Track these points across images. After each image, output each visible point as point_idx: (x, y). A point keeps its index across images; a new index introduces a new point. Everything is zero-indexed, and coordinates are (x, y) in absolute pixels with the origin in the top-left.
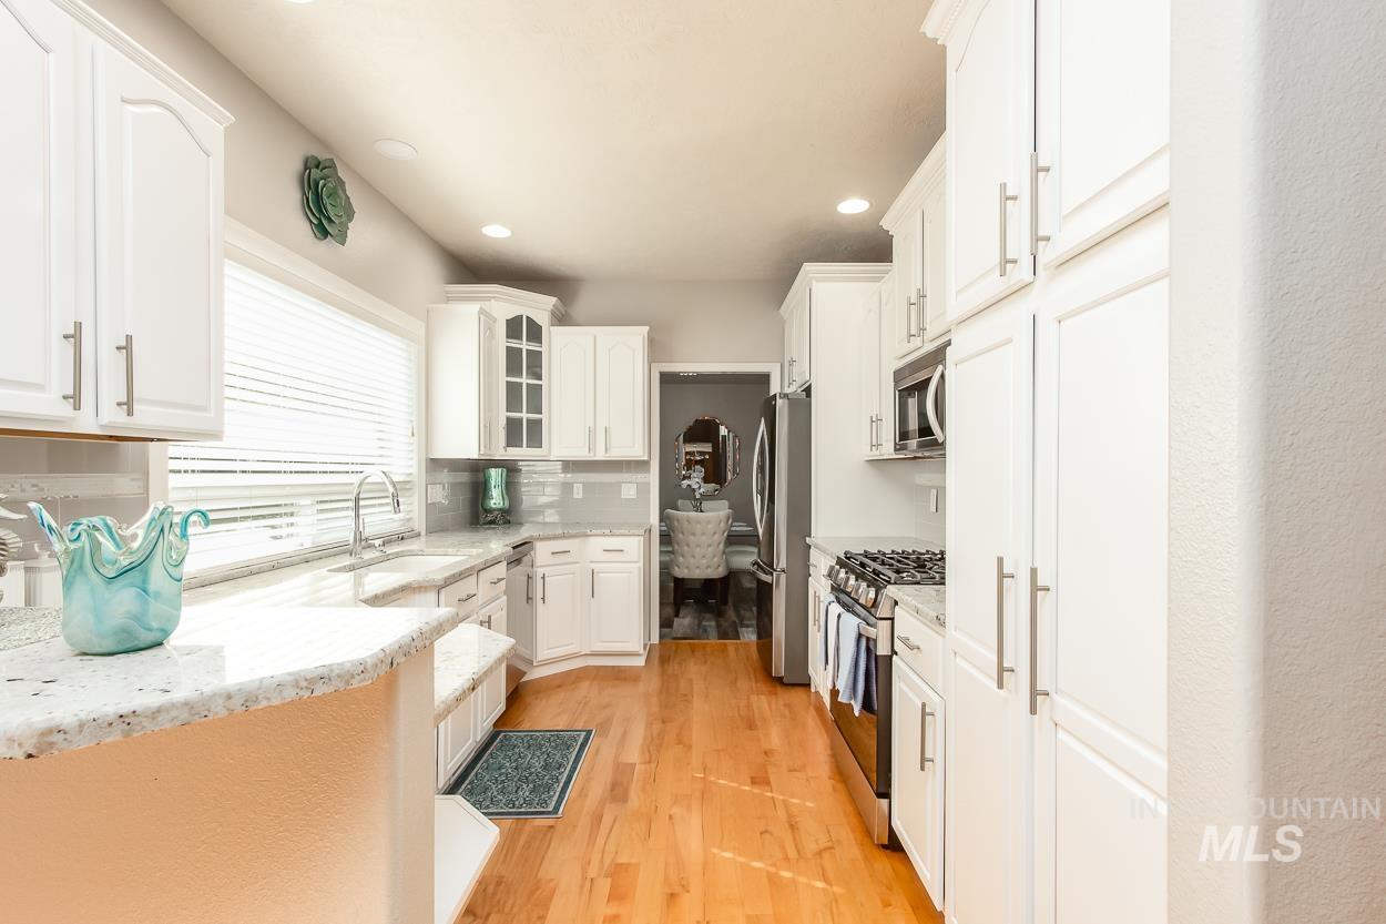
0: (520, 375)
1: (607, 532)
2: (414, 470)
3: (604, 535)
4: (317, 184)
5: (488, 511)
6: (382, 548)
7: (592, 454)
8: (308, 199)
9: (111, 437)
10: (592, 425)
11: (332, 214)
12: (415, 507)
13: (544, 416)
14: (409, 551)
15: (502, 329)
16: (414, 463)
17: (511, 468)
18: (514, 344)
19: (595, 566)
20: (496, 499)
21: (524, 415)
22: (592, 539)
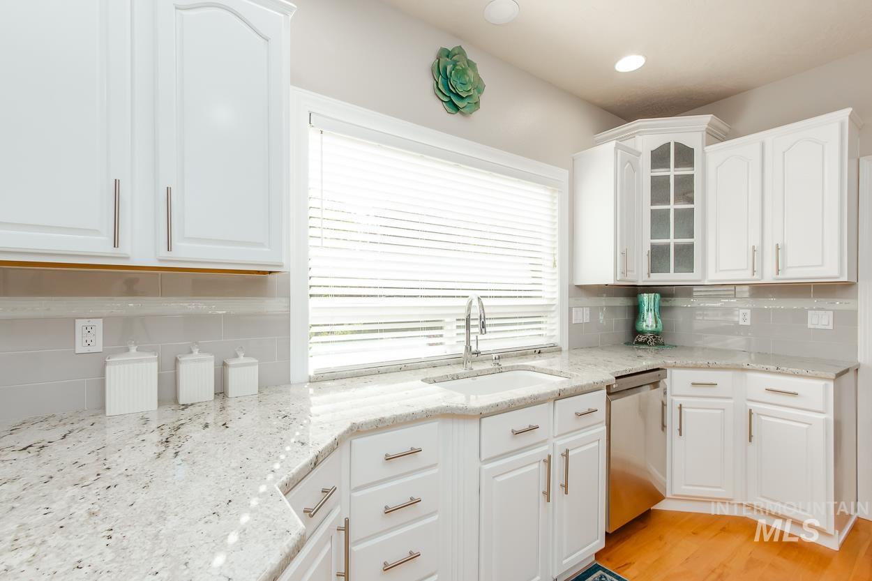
0: (668, 202)
1: (772, 368)
2: (557, 295)
3: (767, 371)
4: (445, 69)
5: (643, 333)
6: (497, 361)
7: (756, 276)
8: (437, 83)
9: (259, 271)
10: (757, 243)
11: (460, 91)
12: (557, 326)
13: (696, 241)
14: (518, 366)
15: (646, 160)
16: (557, 289)
17: (665, 293)
18: (660, 172)
19: (754, 406)
20: (649, 322)
21: (672, 241)
22: (750, 375)
